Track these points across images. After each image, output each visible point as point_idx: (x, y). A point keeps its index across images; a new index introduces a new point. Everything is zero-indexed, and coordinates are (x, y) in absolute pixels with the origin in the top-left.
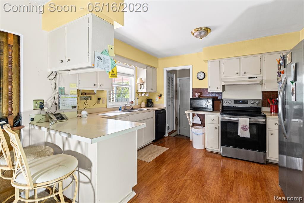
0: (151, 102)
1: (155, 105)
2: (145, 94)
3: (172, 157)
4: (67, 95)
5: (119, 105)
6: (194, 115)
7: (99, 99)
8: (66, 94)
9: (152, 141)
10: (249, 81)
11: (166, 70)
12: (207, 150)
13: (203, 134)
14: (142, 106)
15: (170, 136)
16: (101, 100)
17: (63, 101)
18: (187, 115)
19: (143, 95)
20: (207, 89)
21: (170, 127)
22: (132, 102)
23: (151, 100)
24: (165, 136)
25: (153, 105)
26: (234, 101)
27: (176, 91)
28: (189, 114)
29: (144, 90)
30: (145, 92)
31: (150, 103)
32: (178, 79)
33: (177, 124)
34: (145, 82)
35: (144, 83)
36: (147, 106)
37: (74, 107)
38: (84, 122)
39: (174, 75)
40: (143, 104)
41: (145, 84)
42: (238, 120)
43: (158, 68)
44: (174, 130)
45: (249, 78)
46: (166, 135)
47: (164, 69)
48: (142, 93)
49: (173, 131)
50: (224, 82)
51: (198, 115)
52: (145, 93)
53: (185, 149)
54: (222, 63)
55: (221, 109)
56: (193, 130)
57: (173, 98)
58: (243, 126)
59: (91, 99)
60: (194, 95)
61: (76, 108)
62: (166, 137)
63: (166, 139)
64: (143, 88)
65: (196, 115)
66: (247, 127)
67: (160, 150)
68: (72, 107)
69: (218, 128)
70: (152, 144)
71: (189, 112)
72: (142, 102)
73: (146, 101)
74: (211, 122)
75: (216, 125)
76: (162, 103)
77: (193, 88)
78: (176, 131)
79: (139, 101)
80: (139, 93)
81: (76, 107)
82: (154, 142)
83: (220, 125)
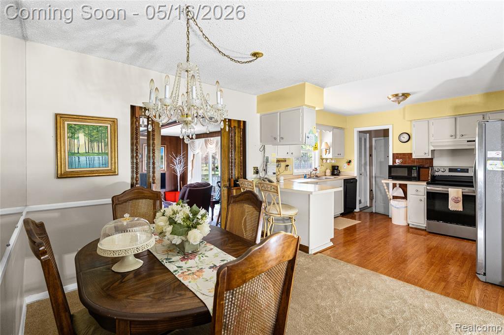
0: (337, 169)
1: (342, 173)
5: (304, 172)
6: (394, 186)
7: (287, 166)
9: (340, 214)
10: (468, 145)
11: (358, 131)
12: (410, 226)
13: (405, 207)
14: (327, 174)
15: (362, 212)
16: (289, 167)
17: (268, 168)
18: (384, 185)
19: (328, 161)
20: (411, 154)
21: (362, 201)
22: (316, 169)
23: (338, 167)
24: (355, 210)
25: (340, 173)
26: (449, 169)
27: (371, 155)
28: (388, 184)
29: (330, 156)
30: (331, 157)
31: (336, 171)
32: (374, 139)
33: (371, 199)
34: (332, 146)
35: (330, 147)
36: (333, 174)
39: (368, 135)
40: (329, 172)
41: (331, 149)
42: (448, 191)
43: (347, 128)
45: (468, 141)
46: (357, 210)
47: (355, 129)
48: (327, 159)
49: (366, 207)
50: (433, 146)
51: (401, 186)
52: (331, 159)
54: (431, 123)
55: (429, 178)
56: (393, 203)
57: (365, 164)
58: (454, 198)
59: (281, 166)
60: (394, 162)
62: (357, 212)
63: (357, 215)
64: (329, 153)
65: (398, 186)
66: (459, 199)
67: (349, 223)
68: (273, 173)
69: (423, 200)
70: (340, 217)
71: (387, 182)
72: (327, 169)
73: (331, 169)
74: (415, 192)
75: (421, 196)
76: (351, 171)
77: (394, 153)
78: (370, 207)
79: (323, 168)
80: (324, 159)
82: (342, 215)
83: (426, 197)
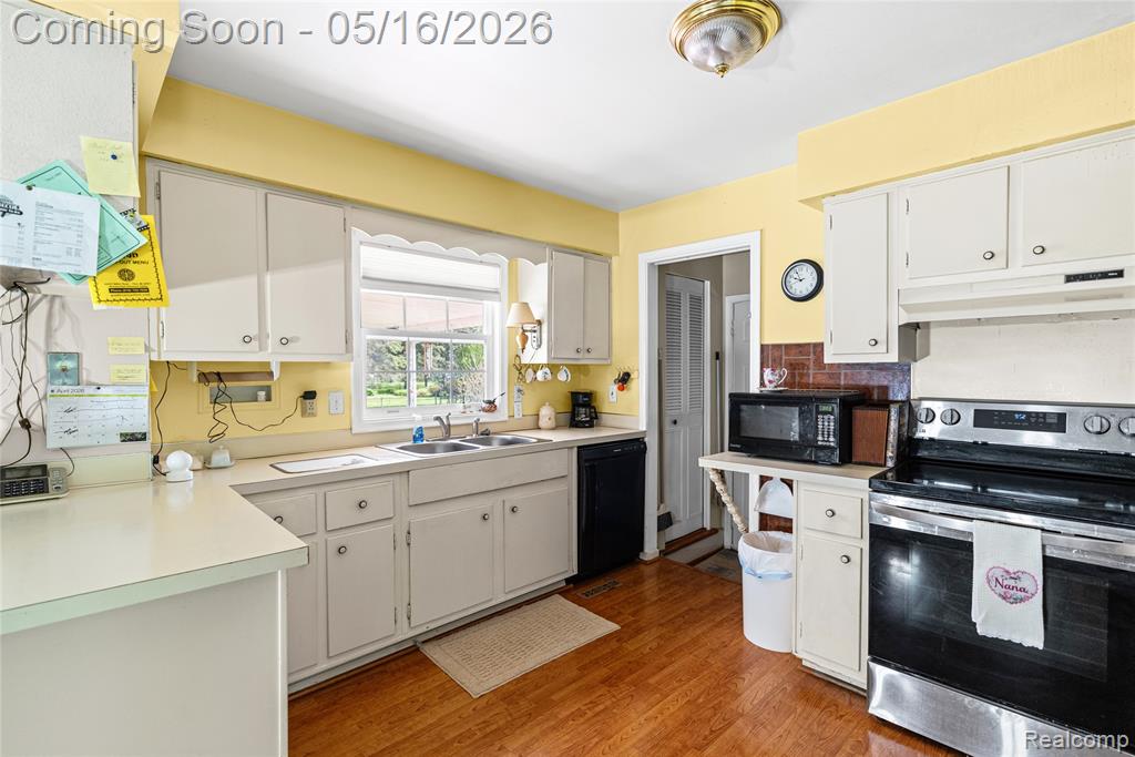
0: (590, 405)
1: (605, 419)
2: (547, 370)
3: (603, 682)
4: (94, 384)
8: (89, 384)
9: (568, 581)
10: (1068, 300)
11: (650, 265)
14: (544, 422)
15: (671, 557)
16: (319, 401)
17: (68, 411)
18: (713, 475)
19: (542, 375)
20: (819, 347)
21: (680, 516)
24: (641, 556)
25: (596, 418)
26: (977, 412)
27: (718, 356)
29: (541, 357)
30: (547, 362)
31: (582, 410)
32: (728, 301)
34: (546, 320)
35: (539, 323)
36: (571, 421)
37: (133, 434)
38: (176, 498)
39: (708, 283)
40: (550, 415)
41: (545, 327)
42: (971, 533)
43: (618, 255)
44: (704, 529)
45: (1069, 279)
46: (651, 553)
47: (641, 257)
48: (536, 368)
50: (906, 307)
53: (695, 641)
55: (889, 454)
58: (998, 573)
59: (268, 398)
61: (144, 439)
62: (645, 563)
64: (538, 346)
66: (1025, 583)
67: (574, 632)
68: (121, 434)
69: (855, 558)
70: (557, 597)
72: (542, 404)
74: (822, 520)
75: (848, 543)
77: (765, 342)
78: (714, 531)
79: (526, 403)
80: (526, 367)
81: (145, 434)
83: (866, 545)
